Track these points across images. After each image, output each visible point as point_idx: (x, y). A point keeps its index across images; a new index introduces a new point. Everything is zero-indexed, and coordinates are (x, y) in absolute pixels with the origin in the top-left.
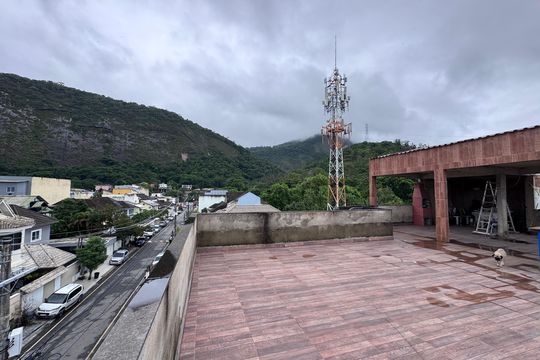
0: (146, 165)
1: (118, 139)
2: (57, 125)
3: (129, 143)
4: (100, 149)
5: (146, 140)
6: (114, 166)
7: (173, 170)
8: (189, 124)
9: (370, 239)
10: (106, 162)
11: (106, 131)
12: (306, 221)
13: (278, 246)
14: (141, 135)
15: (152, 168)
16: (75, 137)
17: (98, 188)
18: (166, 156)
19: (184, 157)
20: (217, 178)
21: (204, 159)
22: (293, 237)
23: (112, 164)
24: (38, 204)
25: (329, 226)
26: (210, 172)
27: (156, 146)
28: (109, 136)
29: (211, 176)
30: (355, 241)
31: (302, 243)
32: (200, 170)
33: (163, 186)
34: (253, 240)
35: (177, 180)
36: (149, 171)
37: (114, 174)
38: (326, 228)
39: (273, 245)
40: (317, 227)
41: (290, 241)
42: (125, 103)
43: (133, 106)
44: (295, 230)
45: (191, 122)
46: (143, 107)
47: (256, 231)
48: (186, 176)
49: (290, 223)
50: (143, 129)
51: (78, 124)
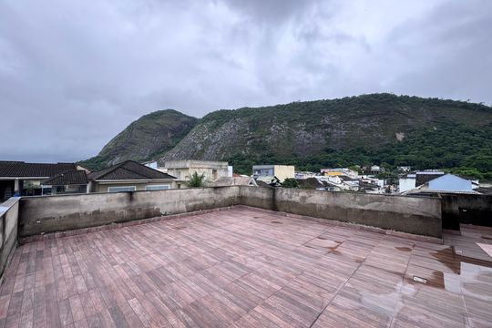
0: (358, 150)
1: (335, 131)
2: (298, 129)
3: (343, 133)
4: (323, 141)
5: (358, 127)
6: (333, 154)
7: (387, 151)
8: (404, 99)
9: (388, 232)
10: (328, 151)
11: (327, 126)
12: (304, 198)
13: (282, 215)
14: (353, 124)
15: (364, 152)
16: (308, 135)
17: (322, 171)
18: (378, 138)
19: (400, 137)
20: (450, 156)
21: (427, 135)
22: (292, 210)
23: (332, 152)
24: (275, 181)
25: (328, 206)
26: (436, 150)
27: (368, 131)
28: (329, 130)
29: (439, 155)
30: (362, 229)
31: (300, 216)
32: (420, 149)
33: (376, 168)
34: (265, 206)
35: (392, 162)
36: (362, 155)
37: (333, 160)
38: (324, 208)
39: (278, 213)
40: (315, 205)
41: (291, 213)
42: (339, 100)
43: (346, 100)
44: (294, 204)
45: (407, 97)
46: (354, 98)
47: (268, 200)
48: (403, 157)
49: (291, 198)
50: (355, 117)
51: (310, 125)
